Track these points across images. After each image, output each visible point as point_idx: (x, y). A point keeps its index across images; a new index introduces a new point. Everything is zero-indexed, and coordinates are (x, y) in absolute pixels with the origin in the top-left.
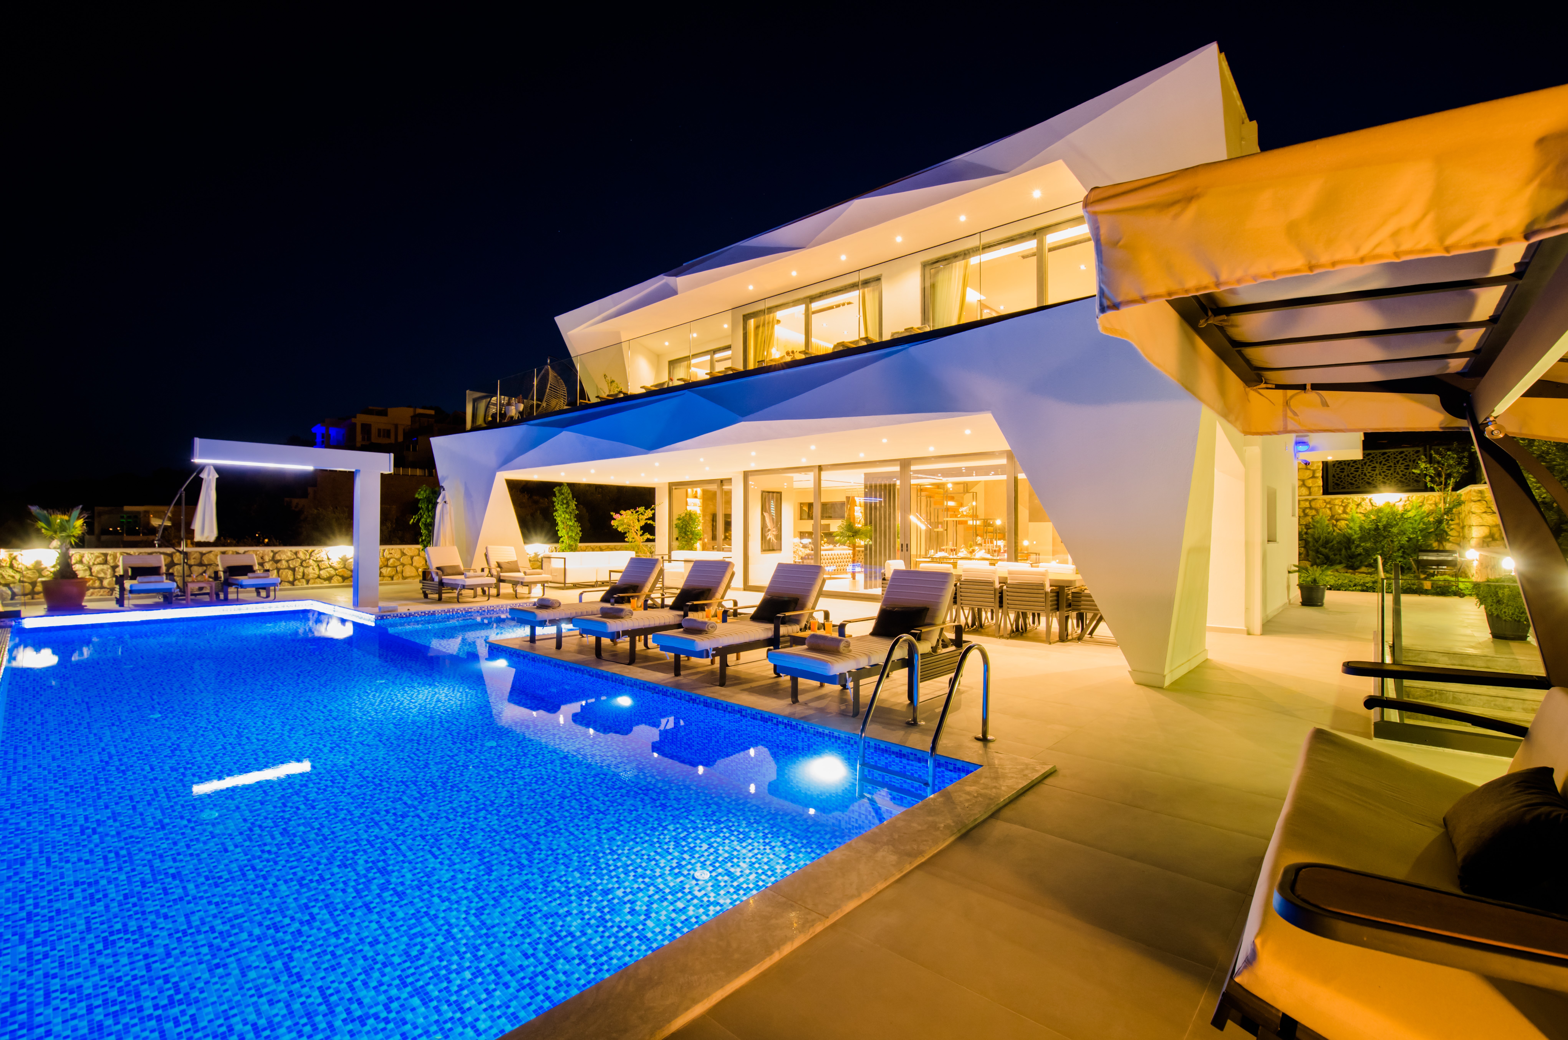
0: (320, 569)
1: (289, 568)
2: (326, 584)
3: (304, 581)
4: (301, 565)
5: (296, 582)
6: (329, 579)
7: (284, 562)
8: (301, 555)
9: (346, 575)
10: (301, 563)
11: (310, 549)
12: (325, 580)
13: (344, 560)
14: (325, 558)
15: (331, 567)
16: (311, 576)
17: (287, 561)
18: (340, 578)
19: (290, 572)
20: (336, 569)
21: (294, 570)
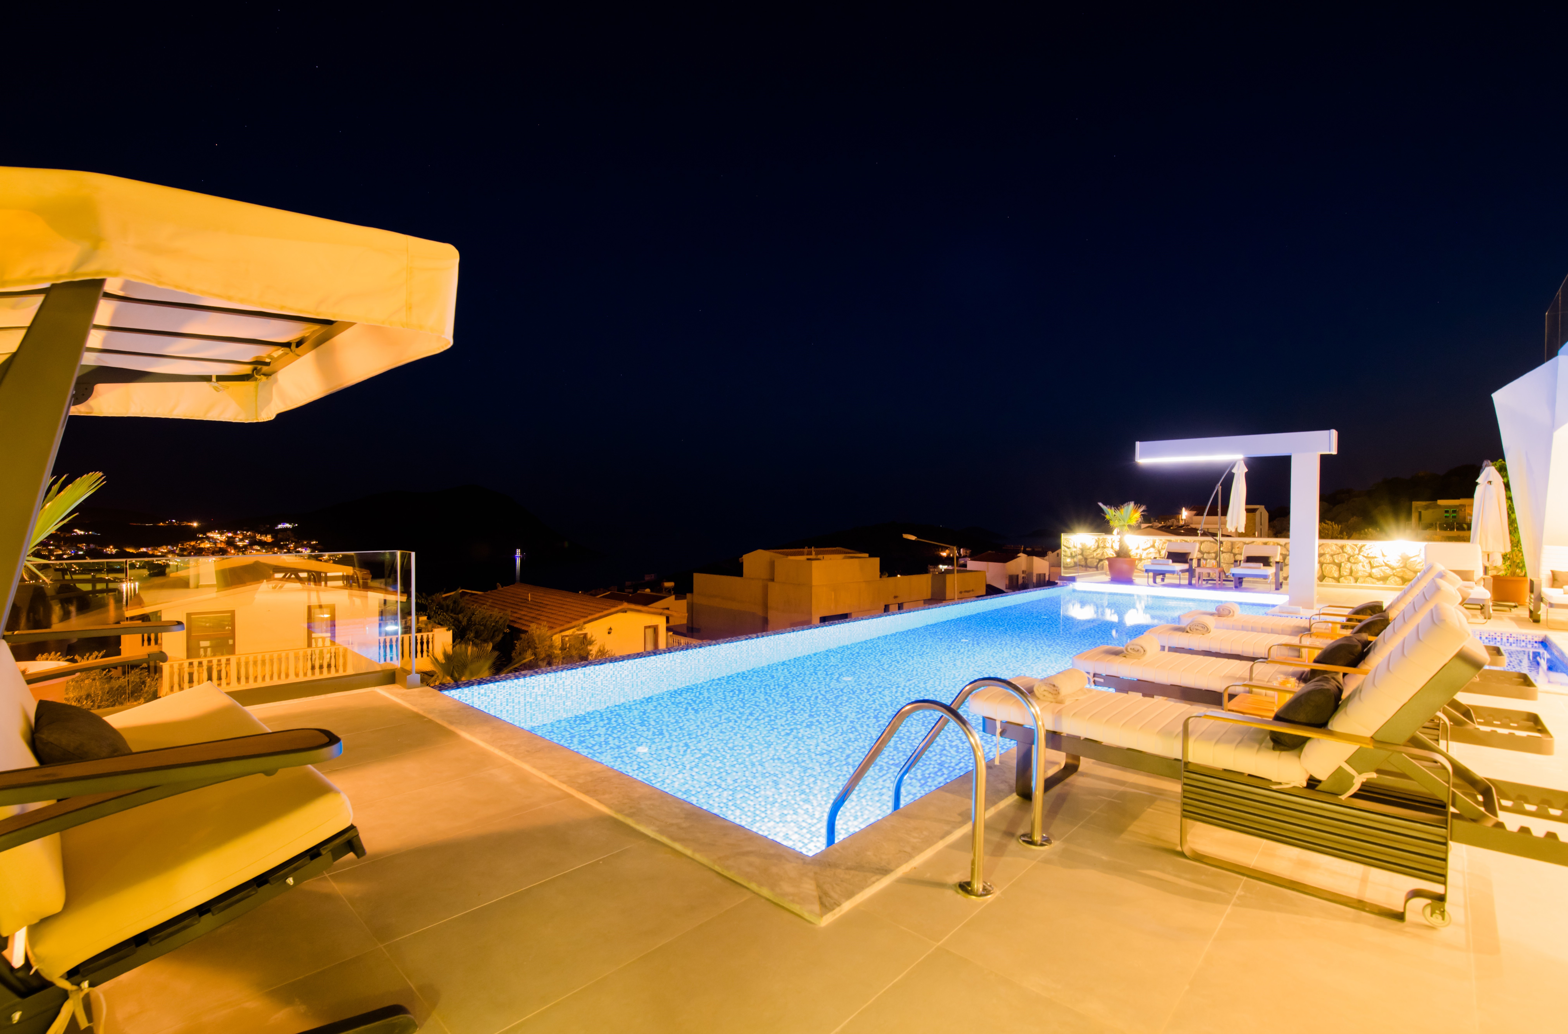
0: (1372, 567)
1: (1334, 563)
2: (1380, 584)
3: (1351, 578)
4: (1348, 560)
5: (1342, 579)
6: (1384, 579)
7: (1327, 556)
8: (1348, 549)
9: (1406, 577)
10: (1349, 559)
11: (1360, 543)
12: (1378, 579)
13: (1405, 560)
14: (1379, 555)
15: (1386, 565)
16: (1360, 574)
17: (1332, 556)
18: (1398, 579)
19: (1335, 568)
20: (1393, 569)
21: (1339, 566)
